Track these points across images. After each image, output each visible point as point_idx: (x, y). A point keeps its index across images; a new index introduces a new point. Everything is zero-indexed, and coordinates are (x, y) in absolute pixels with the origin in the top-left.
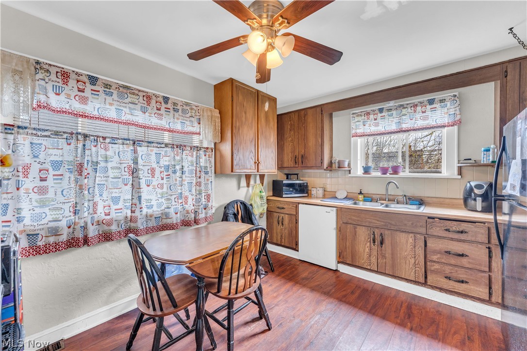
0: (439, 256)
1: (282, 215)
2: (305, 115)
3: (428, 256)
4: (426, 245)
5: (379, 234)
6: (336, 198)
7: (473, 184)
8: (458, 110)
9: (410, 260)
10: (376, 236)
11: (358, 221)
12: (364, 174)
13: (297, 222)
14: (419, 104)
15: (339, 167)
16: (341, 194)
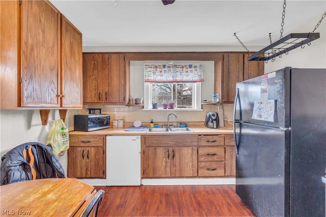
0: (204, 157)
1: (88, 148)
2: (109, 59)
3: (199, 159)
4: (198, 153)
5: (172, 151)
6: (134, 127)
7: (211, 114)
8: (202, 73)
9: (190, 164)
10: (170, 152)
11: (157, 143)
12: (153, 108)
13: (104, 152)
14: (185, 67)
15: (136, 104)
16: (138, 124)
